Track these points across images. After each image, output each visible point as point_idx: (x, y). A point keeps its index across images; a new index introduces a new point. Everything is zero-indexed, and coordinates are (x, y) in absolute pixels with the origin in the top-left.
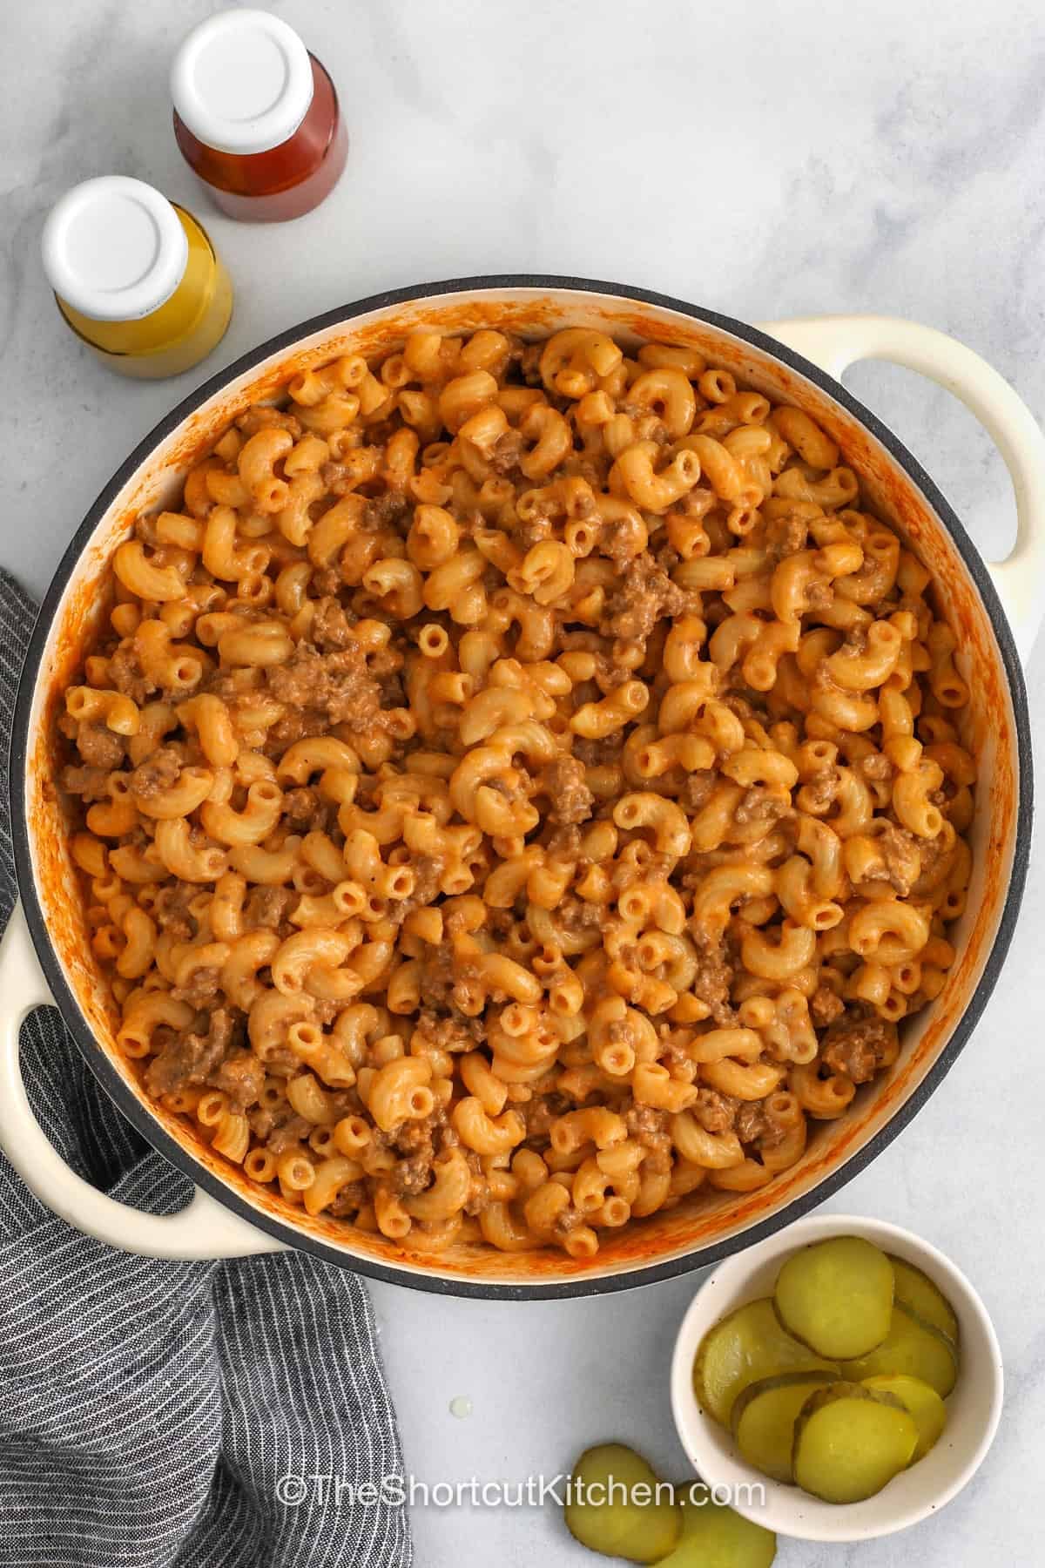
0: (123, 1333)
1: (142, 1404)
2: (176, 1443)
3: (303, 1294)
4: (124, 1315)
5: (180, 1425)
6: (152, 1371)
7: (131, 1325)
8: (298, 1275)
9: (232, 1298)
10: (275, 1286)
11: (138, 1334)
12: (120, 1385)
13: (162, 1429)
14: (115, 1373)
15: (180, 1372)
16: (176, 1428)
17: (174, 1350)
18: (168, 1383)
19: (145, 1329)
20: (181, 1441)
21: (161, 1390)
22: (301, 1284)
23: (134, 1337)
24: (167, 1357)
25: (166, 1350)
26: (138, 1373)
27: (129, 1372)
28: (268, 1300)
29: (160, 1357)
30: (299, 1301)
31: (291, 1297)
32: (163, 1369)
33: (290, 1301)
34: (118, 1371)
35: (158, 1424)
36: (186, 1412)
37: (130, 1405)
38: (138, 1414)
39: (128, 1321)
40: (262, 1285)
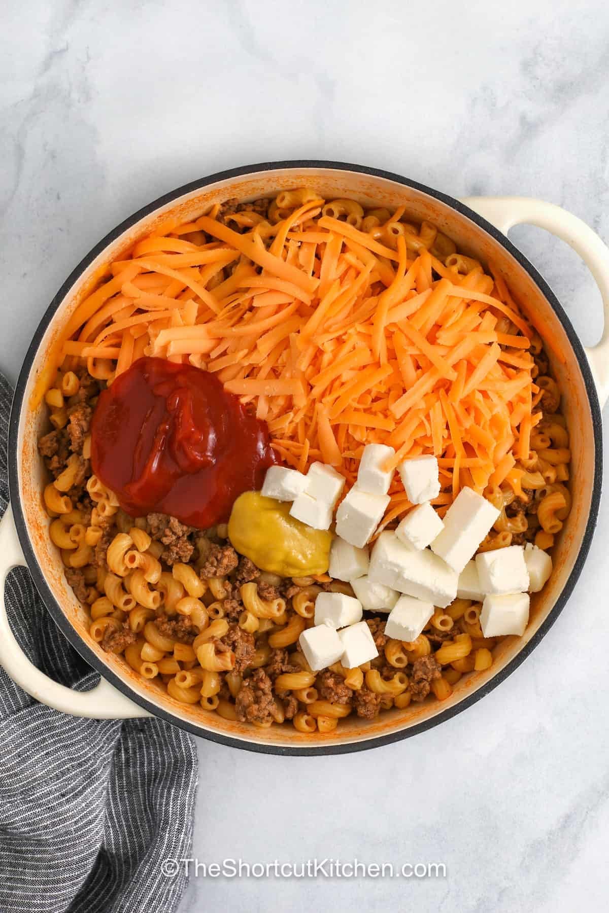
0: (63, 774)
1: (68, 815)
2: (83, 839)
3: (162, 756)
4: (65, 763)
5: (86, 829)
6: (76, 796)
7: (68, 769)
8: (160, 744)
9: (123, 755)
10: (148, 748)
11: (71, 774)
12: (57, 802)
13: (76, 831)
14: (55, 795)
15: (91, 799)
16: (84, 831)
17: (89, 785)
18: (84, 805)
19: (75, 772)
20: (85, 838)
21: (80, 808)
22: (161, 749)
23: (69, 776)
24: (84, 788)
25: (85, 784)
26: (68, 797)
27: (63, 795)
28: (143, 756)
29: (81, 787)
30: (160, 759)
31: (156, 755)
32: (82, 796)
33: (155, 758)
34: (58, 794)
35: (75, 827)
36: (90, 822)
37: (61, 814)
38: (65, 820)
39: (66, 767)
40: (141, 747)
